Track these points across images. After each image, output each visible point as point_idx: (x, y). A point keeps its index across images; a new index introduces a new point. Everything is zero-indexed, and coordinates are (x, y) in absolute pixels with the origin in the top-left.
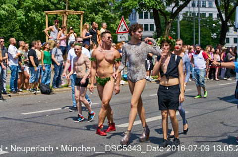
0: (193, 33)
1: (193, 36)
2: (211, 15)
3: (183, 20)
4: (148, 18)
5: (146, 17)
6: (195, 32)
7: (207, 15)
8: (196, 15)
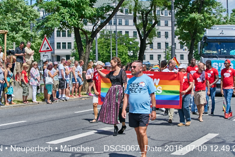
0: (110, 50)
1: (110, 53)
2: (127, 32)
3: (101, 38)
4: (65, 36)
5: (64, 35)
6: (112, 50)
7: (124, 33)
8: (113, 33)
